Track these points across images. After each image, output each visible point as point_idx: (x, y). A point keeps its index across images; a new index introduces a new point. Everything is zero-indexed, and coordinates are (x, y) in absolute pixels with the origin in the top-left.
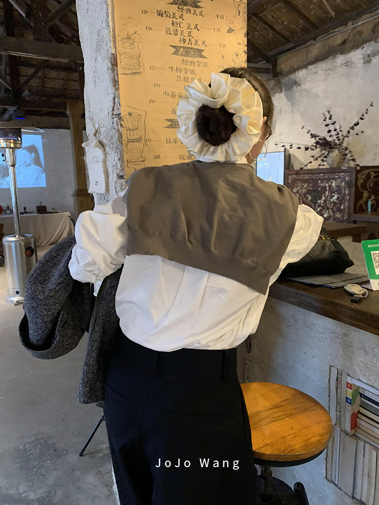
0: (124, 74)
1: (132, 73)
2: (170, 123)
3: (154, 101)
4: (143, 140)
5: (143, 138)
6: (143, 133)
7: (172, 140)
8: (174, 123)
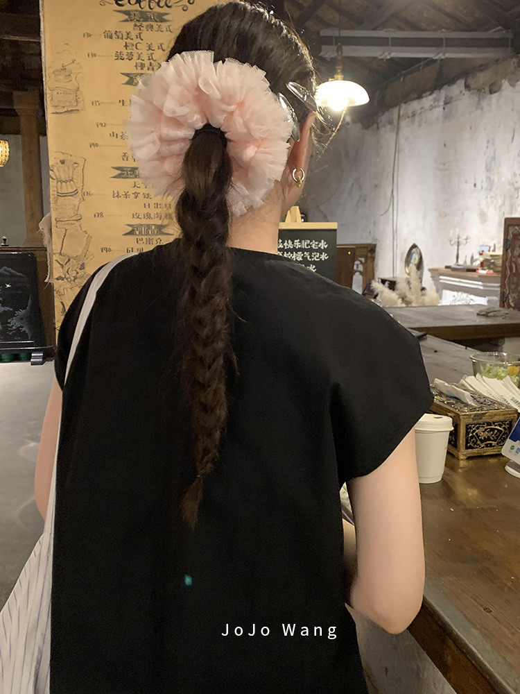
0: (57, 113)
1: (67, 111)
2: (120, 172)
3: (96, 145)
4: (80, 193)
5: (79, 190)
6: (80, 185)
7: (122, 193)
8: (125, 172)
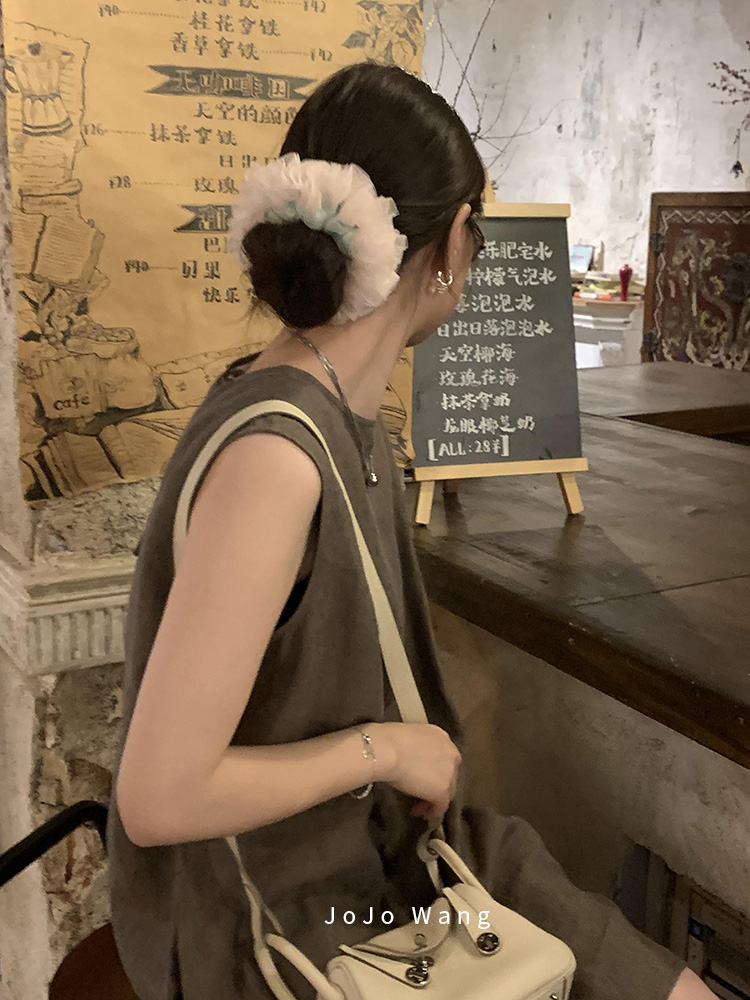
2: (165, 78)
4: (75, 131)
5: (75, 120)
6: (76, 107)
7: (171, 130)
8: (180, 80)
